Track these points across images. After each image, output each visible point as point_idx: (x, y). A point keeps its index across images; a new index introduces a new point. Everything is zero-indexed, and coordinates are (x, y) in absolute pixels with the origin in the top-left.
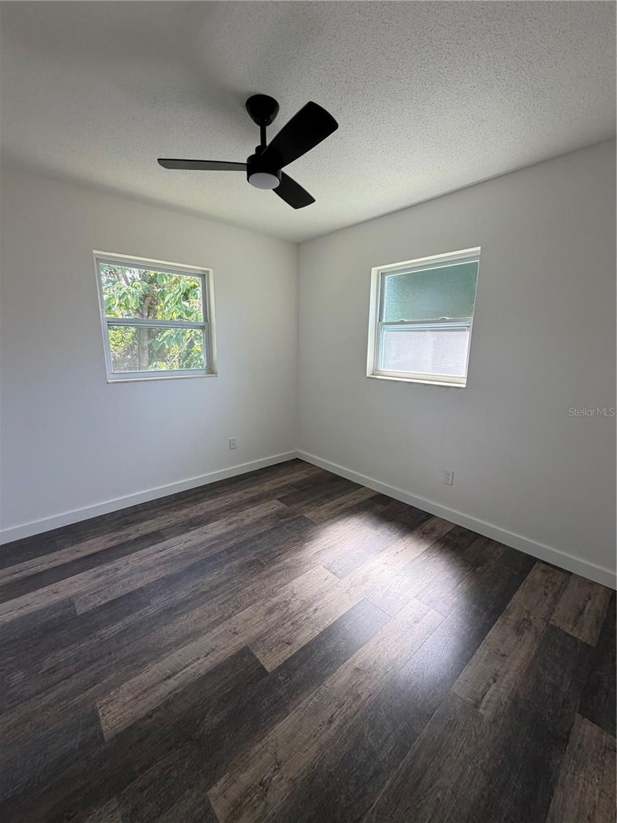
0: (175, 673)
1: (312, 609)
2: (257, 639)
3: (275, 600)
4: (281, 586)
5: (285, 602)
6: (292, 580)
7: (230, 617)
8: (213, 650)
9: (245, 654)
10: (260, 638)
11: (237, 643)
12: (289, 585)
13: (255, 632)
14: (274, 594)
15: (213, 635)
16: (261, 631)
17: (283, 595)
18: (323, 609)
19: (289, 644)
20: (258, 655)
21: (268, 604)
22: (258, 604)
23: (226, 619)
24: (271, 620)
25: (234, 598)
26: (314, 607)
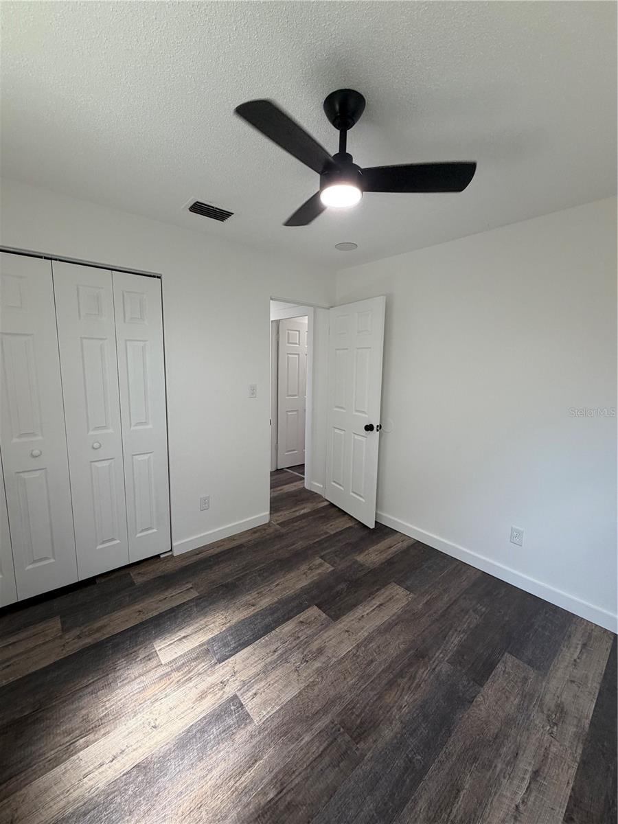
0: (378, 606)
1: (279, 652)
2: (327, 626)
3: (317, 664)
4: (313, 684)
5: (307, 661)
6: (300, 693)
7: (358, 646)
8: (360, 620)
9: (335, 617)
10: (325, 627)
11: (343, 623)
12: (302, 686)
13: (331, 632)
14: (319, 672)
15: (366, 630)
16: (325, 632)
17: (309, 671)
18: (268, 651)
19: (302, 622)
20: (324, 615)
21: (323, 659)
22: (335, 660)
23: (361, 643)
24: (319, 641)
25: (363, 666)
26: (277, 654)
